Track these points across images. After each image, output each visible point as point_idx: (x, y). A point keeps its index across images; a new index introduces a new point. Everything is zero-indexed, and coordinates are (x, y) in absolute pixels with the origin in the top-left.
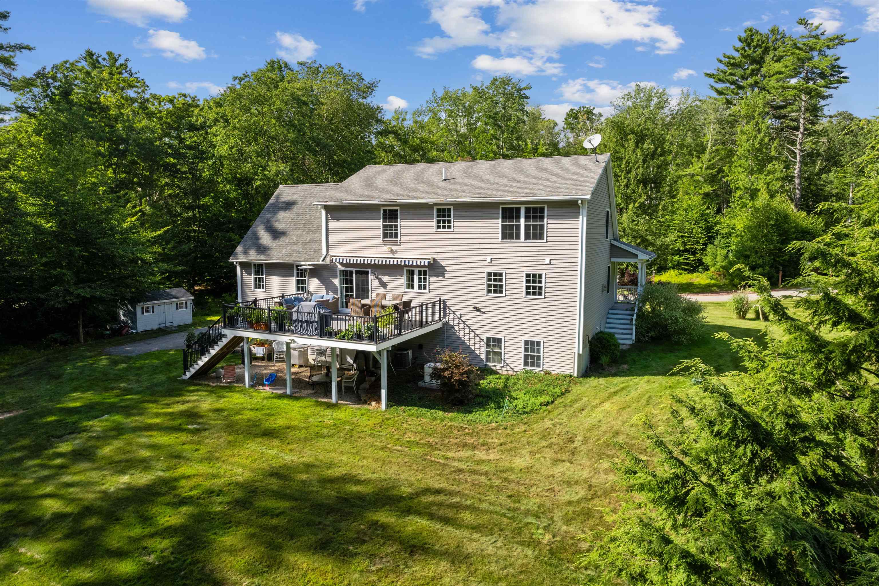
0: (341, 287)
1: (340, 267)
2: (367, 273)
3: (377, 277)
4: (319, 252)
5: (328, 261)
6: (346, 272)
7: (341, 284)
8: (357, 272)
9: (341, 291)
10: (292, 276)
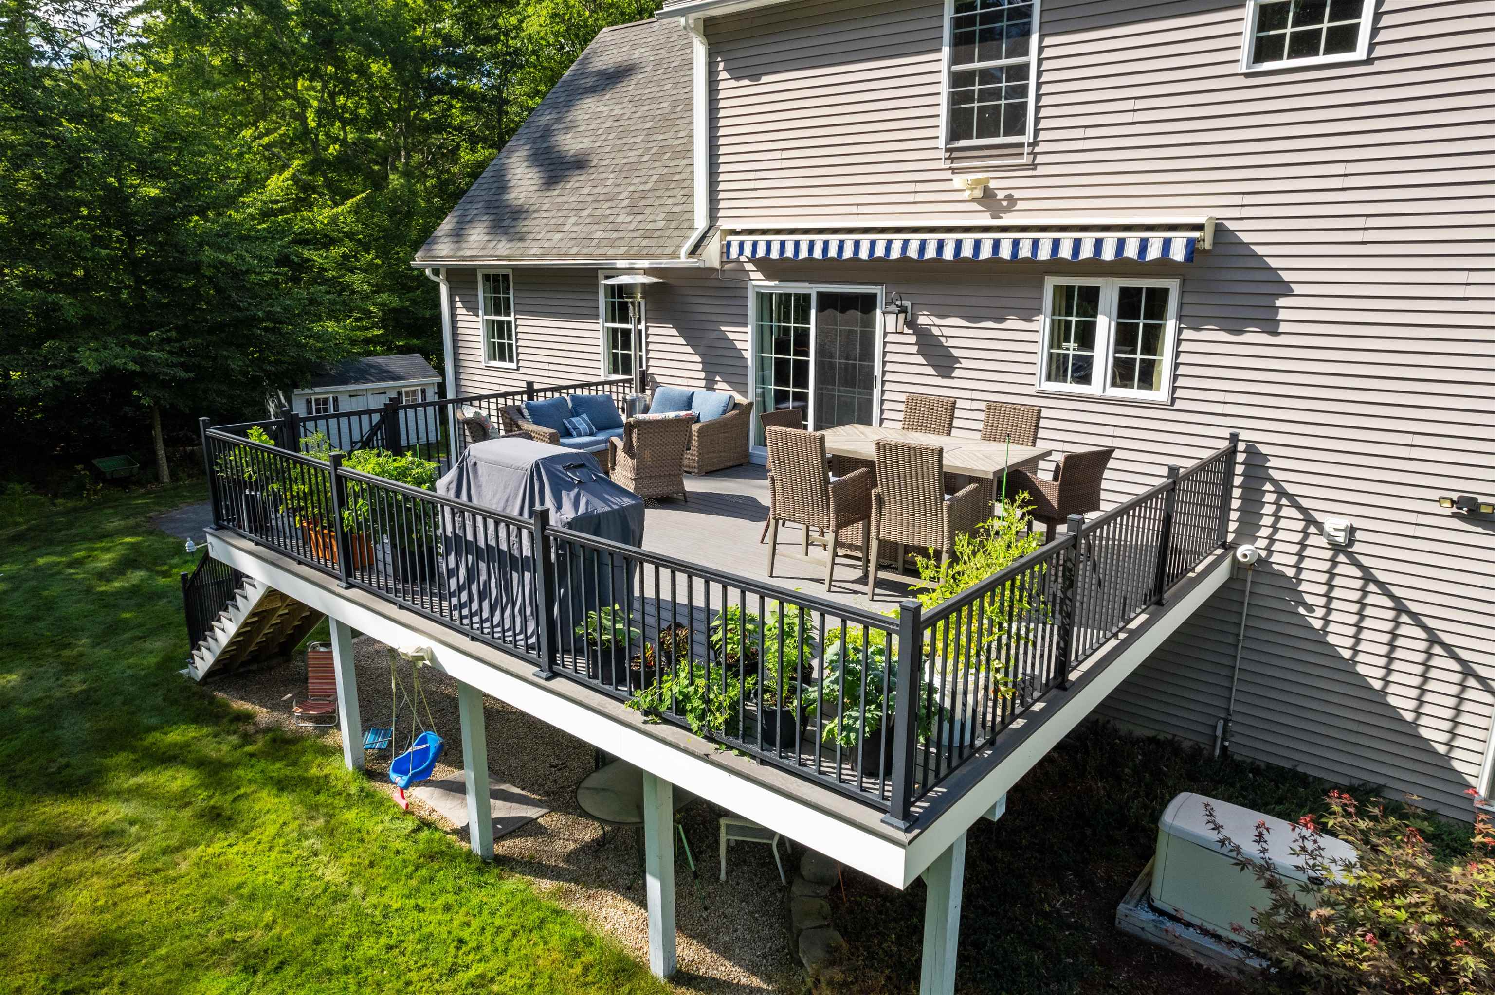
0: (761, 363)
1: (758, 281)
2: (868, 304)
3: (911, 323)
4: (685, 220)
5: (711, 255)
6: (785, 298)
7: (760, 347)
8: (826, 301)
9: (762, 381)
10: (594, 316)
